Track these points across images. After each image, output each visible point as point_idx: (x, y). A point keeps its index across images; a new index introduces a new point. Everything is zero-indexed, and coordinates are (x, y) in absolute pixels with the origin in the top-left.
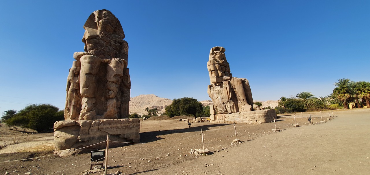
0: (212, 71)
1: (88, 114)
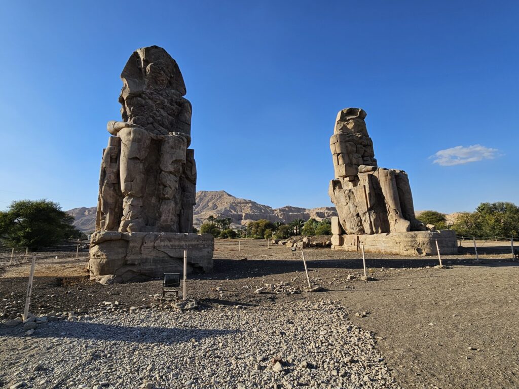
0: (339, 154)
1: (134, 223)
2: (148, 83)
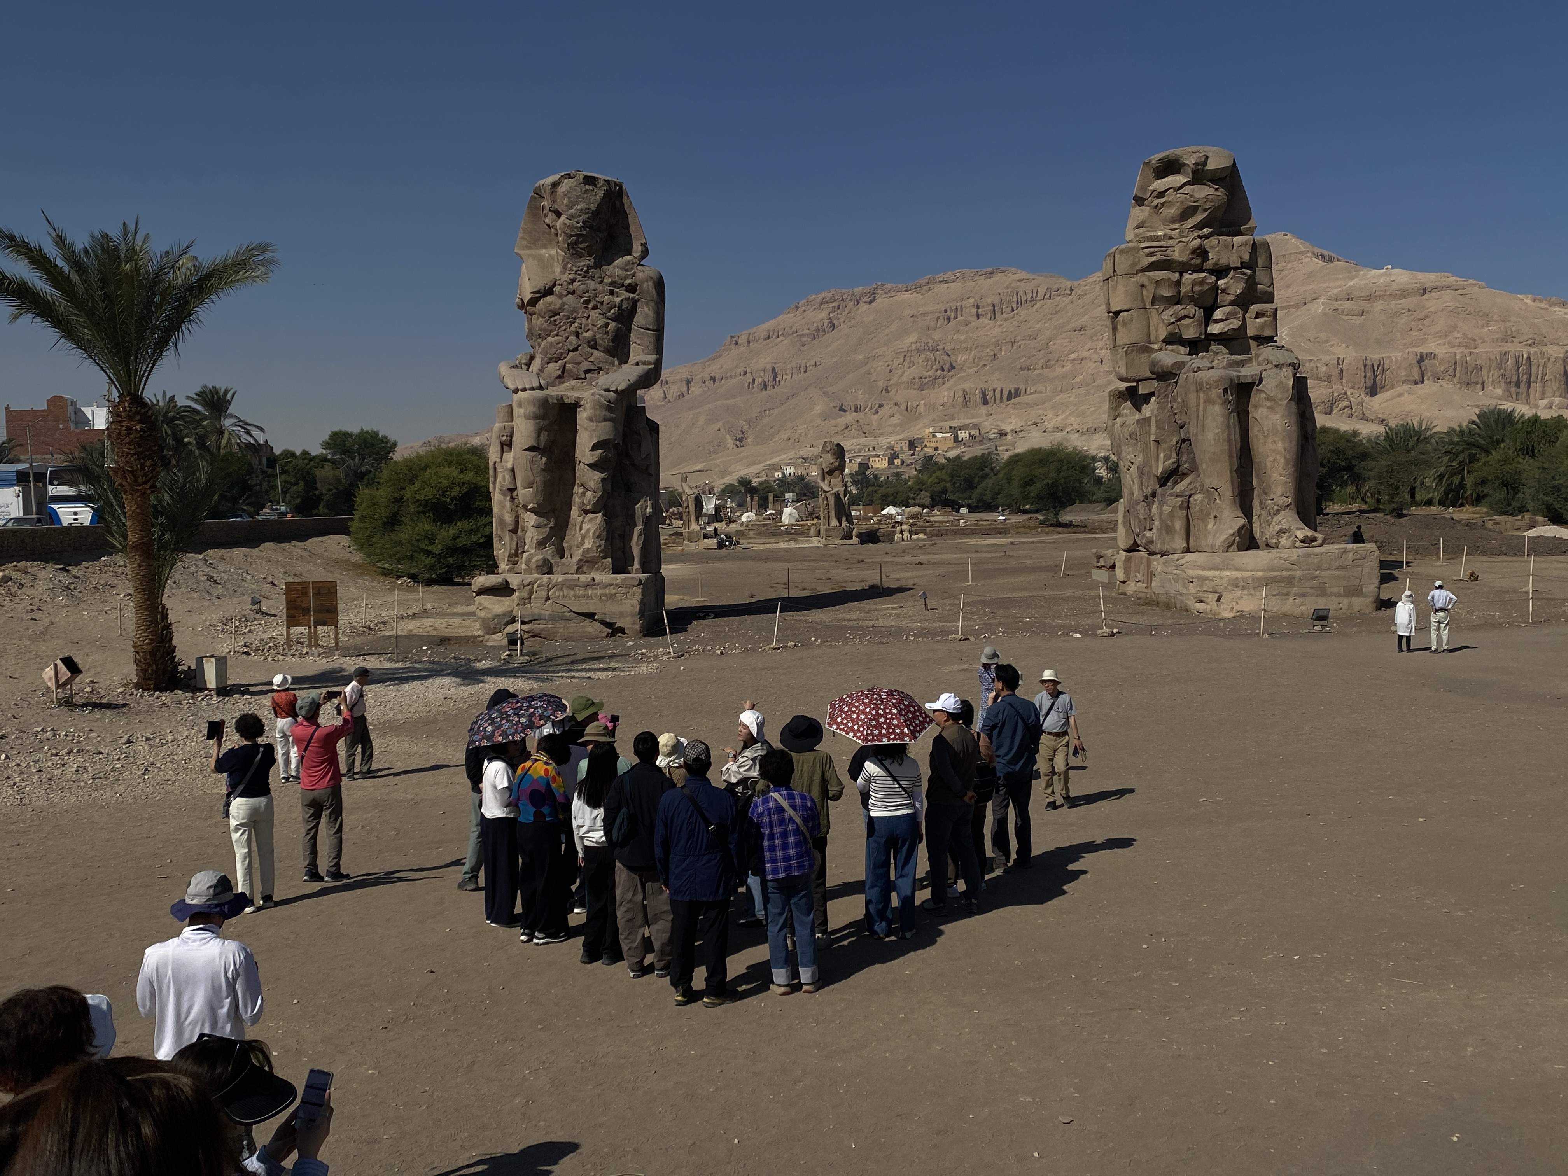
1: (540, 557)
2: (563, 261)
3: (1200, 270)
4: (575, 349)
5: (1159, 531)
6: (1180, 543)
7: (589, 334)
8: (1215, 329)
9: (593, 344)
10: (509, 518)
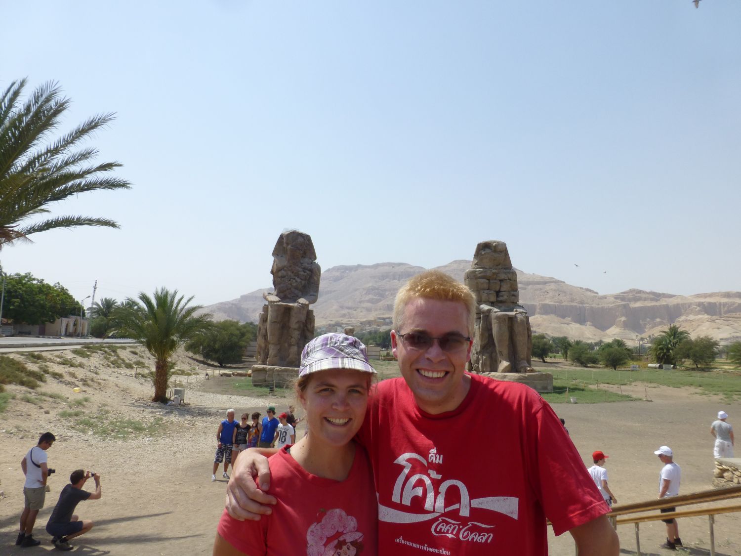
3: (496, 279)
4: (290, 289)
5: (482, 364)
6: (489, 369)
7: (295, 284)
8: (500, 299)
9: (296, 288)
10: (263, 345)
